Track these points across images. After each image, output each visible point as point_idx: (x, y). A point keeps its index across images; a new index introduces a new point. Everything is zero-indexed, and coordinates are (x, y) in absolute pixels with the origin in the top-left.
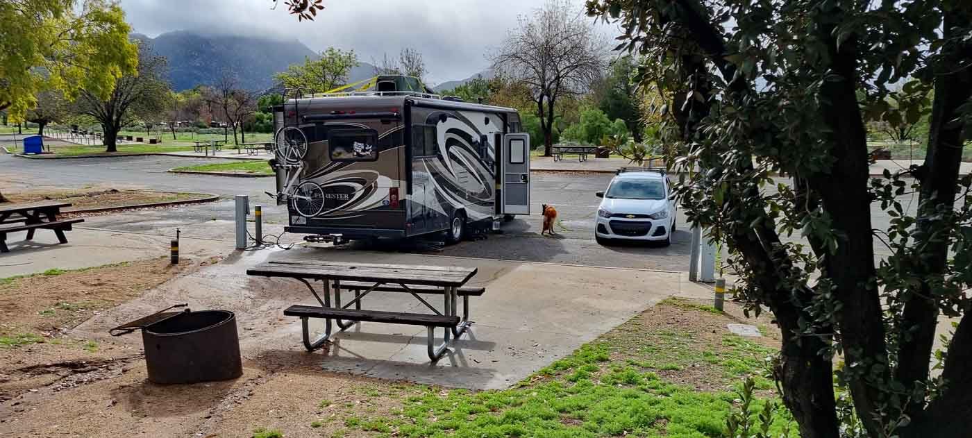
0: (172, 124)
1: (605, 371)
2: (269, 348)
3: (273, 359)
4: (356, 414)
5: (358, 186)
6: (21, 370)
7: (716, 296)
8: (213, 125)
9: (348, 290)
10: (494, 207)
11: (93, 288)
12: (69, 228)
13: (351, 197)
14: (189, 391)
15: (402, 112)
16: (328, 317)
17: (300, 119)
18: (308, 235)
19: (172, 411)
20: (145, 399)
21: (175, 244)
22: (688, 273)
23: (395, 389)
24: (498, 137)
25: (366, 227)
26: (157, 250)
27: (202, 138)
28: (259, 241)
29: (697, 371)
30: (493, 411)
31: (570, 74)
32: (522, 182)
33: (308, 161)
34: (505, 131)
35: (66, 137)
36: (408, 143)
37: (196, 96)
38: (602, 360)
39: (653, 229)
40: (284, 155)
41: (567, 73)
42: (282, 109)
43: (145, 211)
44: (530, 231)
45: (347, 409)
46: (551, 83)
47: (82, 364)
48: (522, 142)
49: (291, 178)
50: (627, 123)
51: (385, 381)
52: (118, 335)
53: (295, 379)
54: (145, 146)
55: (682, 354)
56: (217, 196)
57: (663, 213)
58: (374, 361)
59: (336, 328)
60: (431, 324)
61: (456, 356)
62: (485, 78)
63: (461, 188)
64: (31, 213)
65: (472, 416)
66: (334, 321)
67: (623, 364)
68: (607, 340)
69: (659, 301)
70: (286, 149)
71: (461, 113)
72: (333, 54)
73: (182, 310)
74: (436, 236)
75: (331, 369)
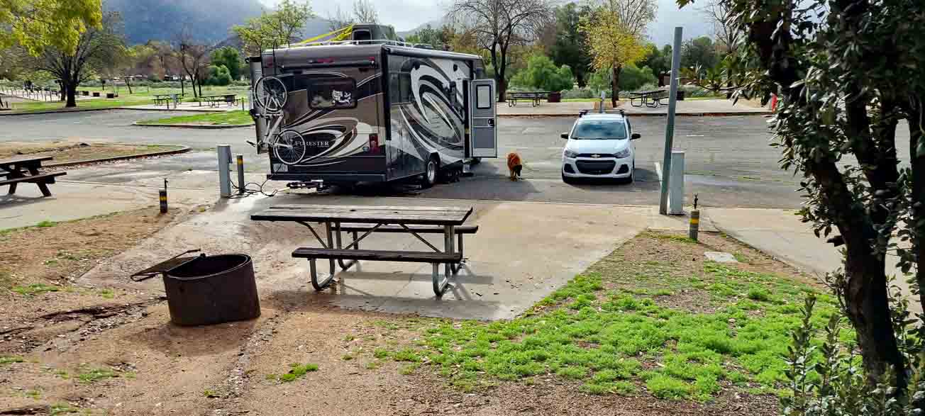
0: (127, 80)
1: (602, 299)
2: (279, 288)
3: (285, 300)
4: (382, 347)
5: (337, 133)
6: (43, 317)
7: (691, 226)
8: (166, 79)
9: (346, 232)
10: (464, 151)
11: (91, 238)
12: (53, 182)
13: (331, 144)
14: (214, 332)
15: (379, 60)
16: (332, 258)
17: (278, 70)
18: (291, 182)
19: (203, 351)
20: (175, 341)
21: (163, 194)
22: (659, 207)
23: (409, 323)
24: (465, 83)
25: (345, 173)
26: (142, 200)
27: (159, 91)
28: (242, 190)
29: (687, 296)
30: (510, 339)
31: (521, 22)
32: (489, 126)
33: (288, 110)
34: (472, 77)
35: (21, 93)
36: (385, 90)
37: (147, 50)
38: (597, 289)
39: (616, 168)
40: (263, 105)
41: (518, 21)
42: (259, 60)
43: (119, 164)
44: (498, 172)
45: (372, 342)
46: (503, 31)
47: (101, 310)
48: (488, 87)
49: (271, 127)
50: (573, 69)
51: (397, 316)
52: (141, 280)
53: (311, 317)
54: (102, 101)
55: (670, 280)
56: (187, 147)
57: (626, 151)
58: (381, 297)
59: (338, 269)
60: (436, 261)
61: (458, 290)
62: (434, 28)
63: (434, 133)
64: (13, 167)
65: (493, 344)
66: (336, 261)
67: (619, 293)
68: (597, 270)
69: (636, 233)
70: (265, 99)
71: (431, 60)
72: (288, 6)
73: (198, 254)
74: (414, 180)
75: (342, 307)
